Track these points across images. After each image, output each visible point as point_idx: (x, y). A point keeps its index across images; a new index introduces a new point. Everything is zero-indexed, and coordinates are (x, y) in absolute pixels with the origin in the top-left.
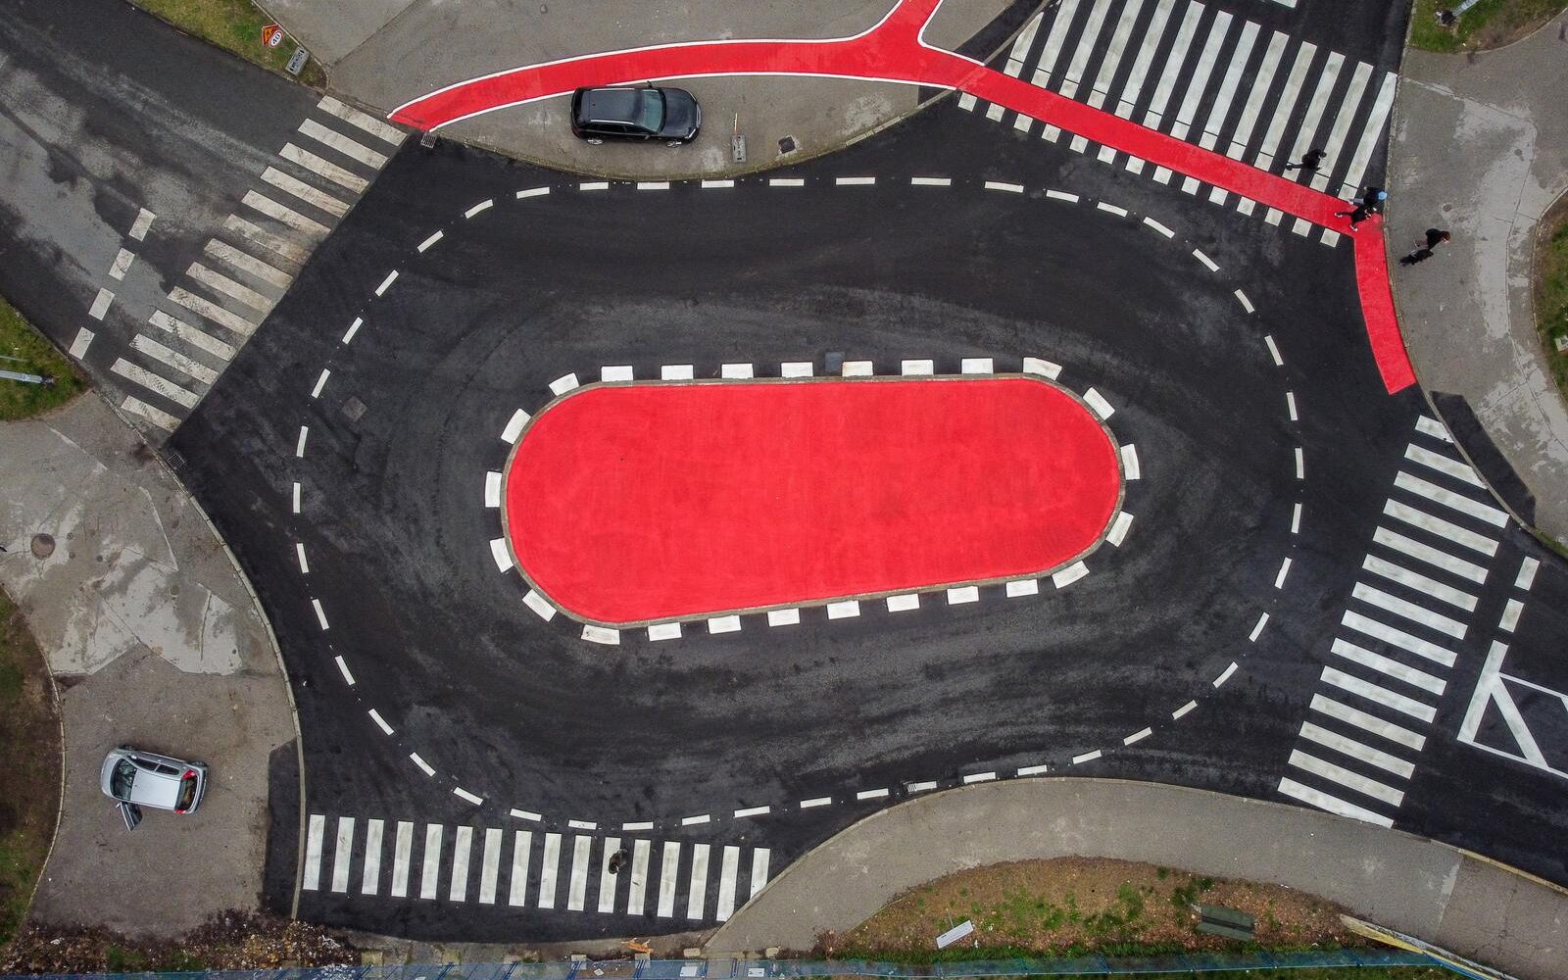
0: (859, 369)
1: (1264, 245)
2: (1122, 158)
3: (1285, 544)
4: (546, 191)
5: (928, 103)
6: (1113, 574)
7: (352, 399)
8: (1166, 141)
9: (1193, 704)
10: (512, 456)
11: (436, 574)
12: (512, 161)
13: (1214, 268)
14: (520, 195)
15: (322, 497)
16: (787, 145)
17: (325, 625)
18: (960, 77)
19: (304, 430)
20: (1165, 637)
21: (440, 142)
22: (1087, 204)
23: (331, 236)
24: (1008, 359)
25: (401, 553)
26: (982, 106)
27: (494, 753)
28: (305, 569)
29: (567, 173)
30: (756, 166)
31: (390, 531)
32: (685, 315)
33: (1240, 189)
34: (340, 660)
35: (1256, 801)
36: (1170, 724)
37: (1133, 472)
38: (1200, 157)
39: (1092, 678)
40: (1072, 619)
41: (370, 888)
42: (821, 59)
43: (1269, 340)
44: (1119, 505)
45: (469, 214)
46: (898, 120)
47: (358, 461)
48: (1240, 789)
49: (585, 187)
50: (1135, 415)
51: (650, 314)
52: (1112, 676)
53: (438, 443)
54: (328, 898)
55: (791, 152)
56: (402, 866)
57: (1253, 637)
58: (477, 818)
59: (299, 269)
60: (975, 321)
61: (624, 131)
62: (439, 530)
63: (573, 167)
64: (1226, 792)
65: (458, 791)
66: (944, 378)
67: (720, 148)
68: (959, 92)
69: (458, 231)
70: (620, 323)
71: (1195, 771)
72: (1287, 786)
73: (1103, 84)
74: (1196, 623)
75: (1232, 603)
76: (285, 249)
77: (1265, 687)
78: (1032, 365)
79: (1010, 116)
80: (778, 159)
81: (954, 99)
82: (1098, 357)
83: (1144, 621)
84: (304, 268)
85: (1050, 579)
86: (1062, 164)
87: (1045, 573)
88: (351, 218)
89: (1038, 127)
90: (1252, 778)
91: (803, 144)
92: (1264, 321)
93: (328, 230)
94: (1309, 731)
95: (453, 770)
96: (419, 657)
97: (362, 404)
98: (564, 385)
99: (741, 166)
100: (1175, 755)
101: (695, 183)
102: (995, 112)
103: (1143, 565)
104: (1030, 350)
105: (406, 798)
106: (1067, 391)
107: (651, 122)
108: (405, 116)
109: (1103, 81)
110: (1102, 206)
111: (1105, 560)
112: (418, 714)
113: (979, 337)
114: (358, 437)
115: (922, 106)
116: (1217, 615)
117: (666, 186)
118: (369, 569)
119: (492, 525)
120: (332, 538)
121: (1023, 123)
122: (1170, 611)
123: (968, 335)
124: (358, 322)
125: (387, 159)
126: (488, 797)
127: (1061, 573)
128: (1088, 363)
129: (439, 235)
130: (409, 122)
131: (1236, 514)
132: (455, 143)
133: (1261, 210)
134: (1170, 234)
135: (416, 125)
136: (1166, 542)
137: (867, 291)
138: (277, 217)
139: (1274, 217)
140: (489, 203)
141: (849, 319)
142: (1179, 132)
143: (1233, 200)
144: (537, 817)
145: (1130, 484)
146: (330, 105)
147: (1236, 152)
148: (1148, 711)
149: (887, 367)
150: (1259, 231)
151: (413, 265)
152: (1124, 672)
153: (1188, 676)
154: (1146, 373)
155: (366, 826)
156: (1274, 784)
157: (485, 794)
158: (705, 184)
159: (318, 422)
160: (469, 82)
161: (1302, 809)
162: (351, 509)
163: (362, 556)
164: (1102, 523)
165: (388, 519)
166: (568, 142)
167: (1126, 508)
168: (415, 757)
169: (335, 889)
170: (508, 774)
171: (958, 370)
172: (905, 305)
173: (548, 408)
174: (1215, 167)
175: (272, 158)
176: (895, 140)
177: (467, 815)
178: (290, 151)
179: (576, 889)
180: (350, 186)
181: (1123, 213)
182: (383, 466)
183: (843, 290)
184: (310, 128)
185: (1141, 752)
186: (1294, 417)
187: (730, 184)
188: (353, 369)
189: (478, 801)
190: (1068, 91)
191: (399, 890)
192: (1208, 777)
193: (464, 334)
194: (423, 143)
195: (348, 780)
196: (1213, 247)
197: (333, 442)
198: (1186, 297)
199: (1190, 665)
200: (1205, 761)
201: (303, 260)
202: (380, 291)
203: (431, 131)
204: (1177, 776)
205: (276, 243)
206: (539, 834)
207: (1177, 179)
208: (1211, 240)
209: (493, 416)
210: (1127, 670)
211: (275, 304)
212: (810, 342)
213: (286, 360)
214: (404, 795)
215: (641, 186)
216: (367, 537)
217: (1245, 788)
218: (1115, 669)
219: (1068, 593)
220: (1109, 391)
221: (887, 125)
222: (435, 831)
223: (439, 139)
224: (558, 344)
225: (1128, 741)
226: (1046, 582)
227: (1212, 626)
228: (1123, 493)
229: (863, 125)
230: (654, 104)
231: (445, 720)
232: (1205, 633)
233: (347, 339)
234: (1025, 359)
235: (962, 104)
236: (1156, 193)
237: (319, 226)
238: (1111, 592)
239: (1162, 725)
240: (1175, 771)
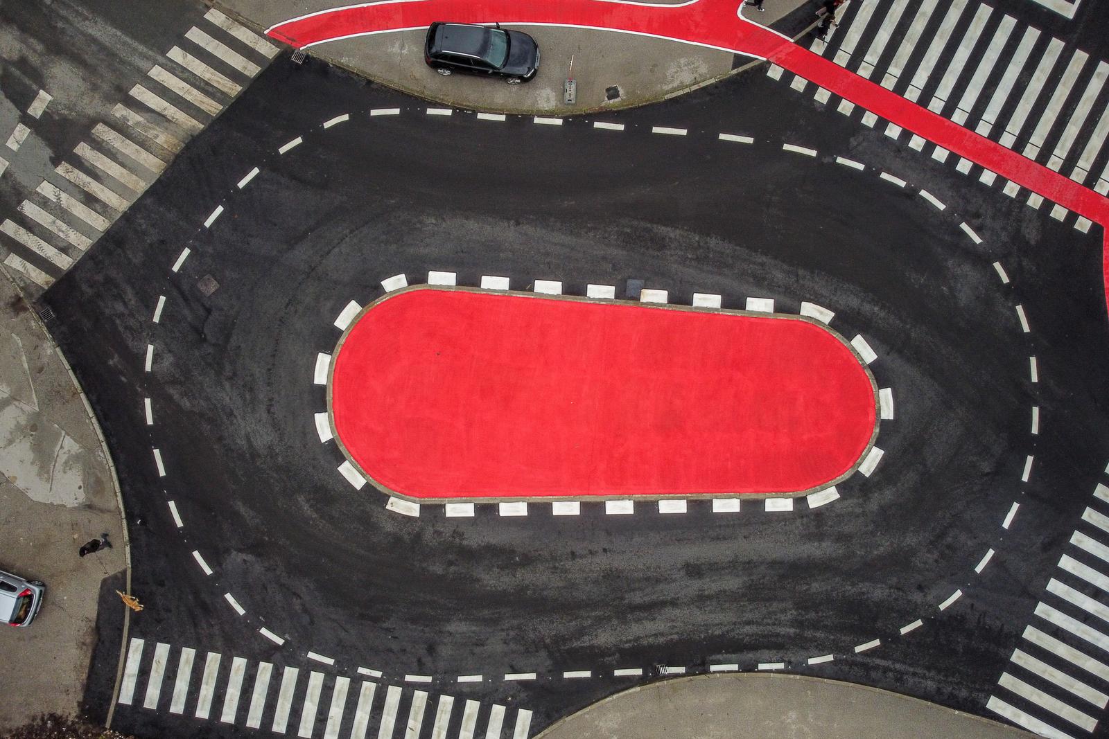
0: (655, 297)
1: (1024, 225)
2: (906, 136)
3: (1015, 490)
4: (396, 111)
5: (740, 69)
6: (861, 500)
7: (206, 277)
8: (946, 124)
9: (919, 623)
10: (342, 341)
11: (264, 438)
12: (369, 82)
13: (978, 240)
14: (374, 113)
15: (172, 359)
16: (612, 93)
17: (162, 473)
18: (771, 50)
19: (162, 299)
20: (900, 561)
21: (308, 59)
22: (871, 174)
23: (203, 132)
24: (788, 301)
25: (236, 417)
26: (788, 77)
27: (299, 601)
28: (150, 421)
29: (417, 98)
30: (584, 109)
31: (227, 396)
32: (507, 233)
33: (1008, 173)
34: (172, 504)
35: (966, 715)
36: (897, 638)
37: (887, 413)
38: (975, 142)
39: (832, 591)
40: (820, 537)
41: (177, 707)
42: (650, 21)
43: (1020, 309)
44: (873, 440)
45: (327, 125)
46: (713, 81)
47: (206, 331)
48: (952, 702)
49: (430, 111)
50: (896, 363)
51: (475, 229)
52: (850, 590)
53: (278, 322)
54: (139, 712)
55: (616, 100)
56: (207, 691)
57: (979, 569)
58: (278, 656)
59: (172, 158)
60: (763, 264)
61: (470, 64)
62: (271, 400)
63: (423, 93)
64: (941, 704)
65: (264, 631)
66: (729, 312)
67: (553, 89)
68: (769, 63)
69: (316, 138)
70: (449, 234)
71: (915, 682)
72: (995, 704)
73: (895, 70)
74: (929, 551)
75: (963, 537)
76: (162, 138)
77: (984, 614)
78: (809, 309)
79: (811, 88)
80: (603, 104)
81: (763, 68)
82: (867, 308)
83: (884, 545)
84: (177, 157)
85: (804, 499)
86: (854, 136)
87: (800, 494)
88: (223, 117)
89: (835, 100)
90: (964, 693)
91: (627, 93)
92: (1016, 292)
93: (202, 126)
94: (1019, 657)
95: (262, 612)
96: (241, 508)
97: (215, 282)
98: (395, 284)
99: (570, 107)
100: (898, 666)
101: (528, 118)
102: (799, 84)
103: (888, 495)
104: (808, 296)
105: (217, 632)
106: (837, 335)
107: (496, 58)
108: (280, 34)
109: (896, 66)
110: (884, 176)
111: (855, 487)
112: (236, 559)
113: (764, 279)
114: (209, 311)
115: (735, 72)
116: (949, 547)
117: (502, 118)
118: (206, 427)
119: (318, 398)
120: (176, 397)
121: (822, 96)
122: (908, 539)
123: (754, 276)
124: (220, 209)
125: (260, 69)
126: (289, 639)
127: (815, 495)
128: (858, 313)
129: (299, 141)
130: (283, 39)
131: (975, 459)
132: (321, 60)
133: (1024, 194)
134: (942, 207)
135: (289, 42)
136: (910, 478)
137: (669, 229)
138: (158, 110)
139: (1035, 201)
140: (345, 117)
141: (651, 252)
142: (959, 118)
143: (1000, 182)
144: (330, 661)
145: (884, 423)
146: (215, 17)
147: (1007, 140)
148: (879, 624)
149: (680, 298)
150: (1021, 212)
151: (273, 164)
152: (861, 588)
153: (917, 597)
154: (908, 326)
155: (180, 652)
156: (983, 701)
157: (287, 636)
158: (537, 120)
159: (175, 293)
160: (340, 9)
161: (1006, 726)
162: (195, 373)
163: (202, 415)
164: (856, 455)
165: (227, 385)
166: (421, 70)
167: (878, 444)
168: (229, 597)
169: (146, 705)
170: (308, 620)
171: (742, 306)
172: (701, 244)
173: (378, 302)
174: (988, 152)
175: (160, 59)
176: (708, 99)
177: (269, 652)
178: (176, 54)
179: (358, 729)
180: (225, 90)
181: (902, 184)
182: (228, 338)
183: (649, 225)
184: (195, 35)
185: (869, 660)
186: (1035, 379)
187: (559, 122)
188: (210, 250)
189: (280, 641)
190: (865, 72)
191: (203, 712)
192: (925, 688)
193: (312, 230)
194: (293, 58)
195: (168, 610)
196: (977, 222)
197: (186, 312)
198: (950, 263)
199: (920, 588)
200: (924, 674)
201: (177, 150)
202: (241, 184)
203: (301, 49)
204: (898, 685)
205: (155, 132)
206: (331, 675)
207: (953, 159)
208: (977, 215)
209: (329, 304)
210: (864, 587)
211: (149, 185)
212: (614, 268)
213: (153, 236)
214: (216, 630)
215: (480, 116)
216: (207, 399)
217: (958, 702)
218: (853, 585)
219: (819, 513)
220: (875, 338)
221: (702, 85)
222: (239, 664)
223: (307, 57)
224: (394, 247)
225: (858, 649)
226: (800, 502)
227: (942, 556)
228: (877, 430)
229: (682, 82)
230: (499, 44)
231: (258, 568)
232: (936, 561)
233: (208, 223)
234: (803, 303)
235: (770, 74)
236: (933, 169)
237: (194, 122)
238: (858, 516)
239: (891, 638)
240: (897, 680)
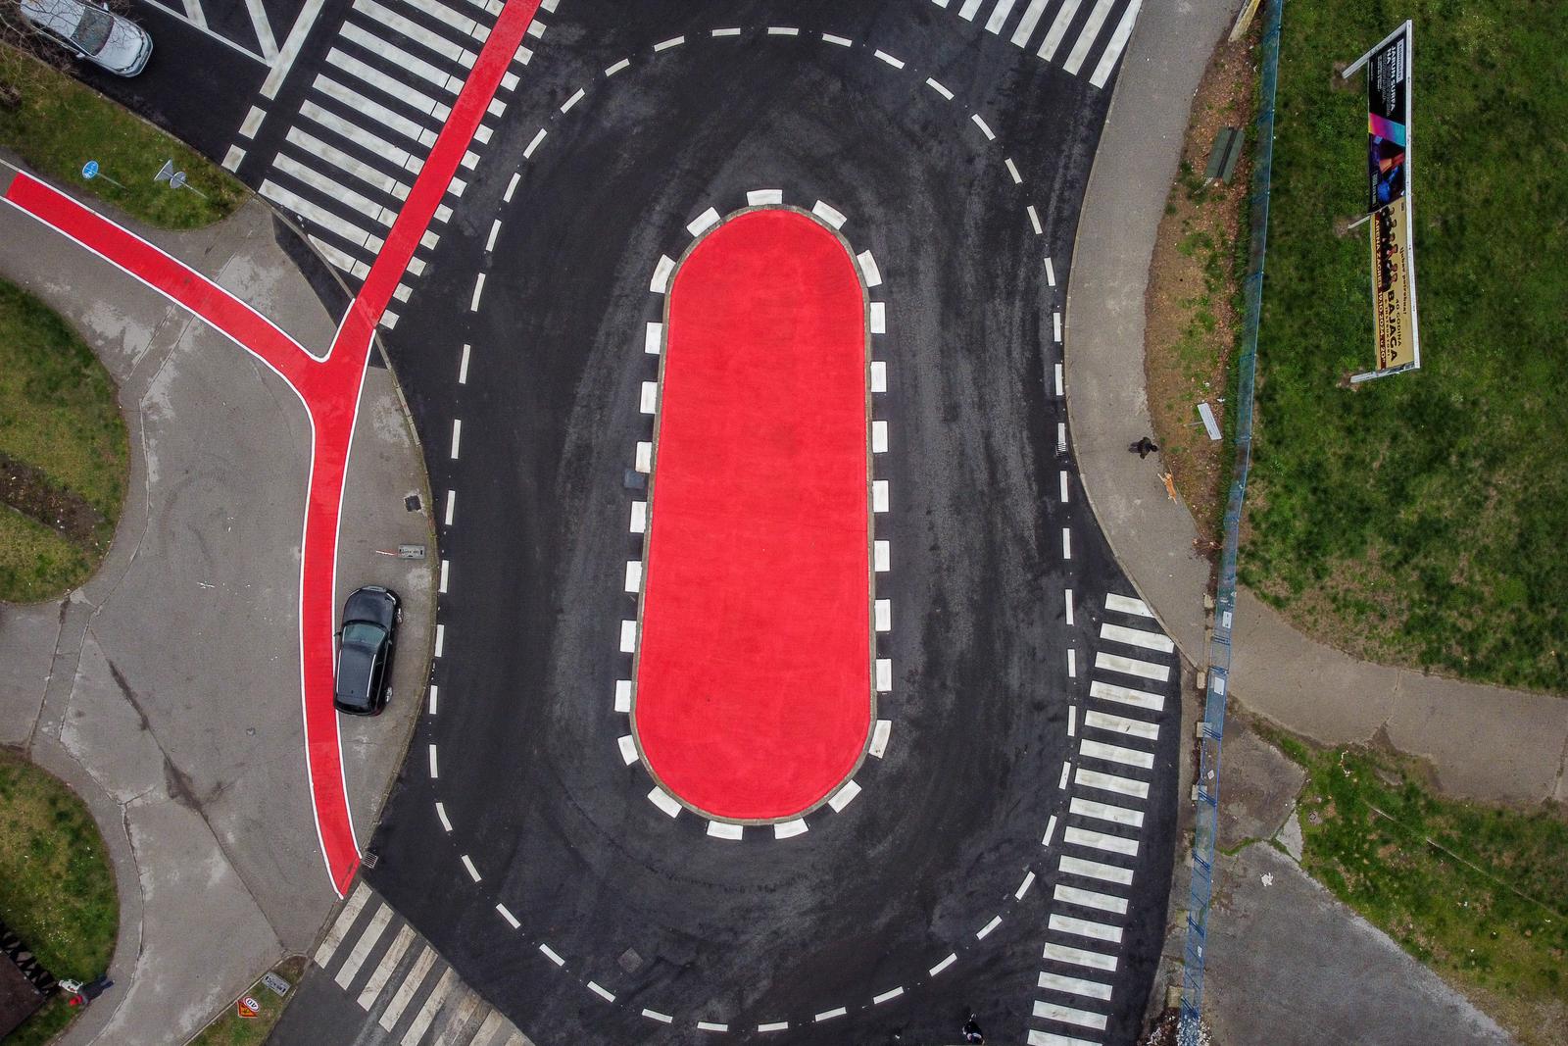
0: (644, 456)
1: (564, 42)
2: (462, 173)
3: (861, 54)
4: (433, 749)
5: (386, 359)
6: (873, 227)
7: (620, 962)
8: (449, 127)
9: (1009, 162)
10: (693, 808)
11: (803, 897)
12: (400, 779)
13: (581, 93)
14: (434, 774)
15: (714, 1001)
16: (413, 504)
17: (842, 1011)
18: (364, 325)
19: (646, 1013)
20: (940, 183)
21: (373, 849)
22: (506, 212)
23: (456, 967)
24: (649, 308)
25: (779, 928)
26: (395, 306)
27: (986, 855)
28: (784, 1026)
29: (417, 725)
30: (430, 536)
31: (756, 937)
32: (572, 623)
33: (506, 59)
34: (878, 1000)
35: (1110, 111)
36: (1025, 186)
37: (774, 196)
38: (469, 96)
39: (973, 259)
40: (913, 272)
41: (1105, 992)
42: (331, 461)
43: (658, 47)
44: (805, 213)
45: (448, 827)
46: (399, 391)
47: (682, 962)
48: (1097, 126)
49: (433, 710)
50: (719, 187)
51: (567, 658)
52: (972, 239)
53: (673, 880)
54: (1111, 1035)
55: (421, 500)
56: (1087, 959)
57: (949, 95)
58: (1047, 879)
59: (485, 1003)
60: (608, 335)
61: (382, 666)
62: (760, 888)
63: (412, 718)
64: (1099, 139)
65: (1020, 895)
66: (662, 374)
67: (409, 571)
68: (379, 327)
69: (463, 840)
70: (573, 688)
71: (1075, 168)
72: (1099, 79)
73: (388, 184)
74: (929, 150)
75: (914, 112)
76: (463, 1015)
77: (998, 89)
78: (659, 284)
79: (408, 279)
80: (425, 514)
81: (384, 333)
82: (657, 218)
83: (921, 201)
84: (484, 997)
85: (872, 291)
86: (462, 232)
87: (866, 294)
88: (438, 946)
89: (422, 253)
90: (1087, 113)
91: (413, 488)
92: (639, 51)
93: (449, 970)
94: (1047, 52)
95: (998, 898)
96: (883, 920)
97: (626, 953)
98: (629, 750)
99: (429, 552)
100: (1057, 186)
101: (441, 600)
102: (403, 293)
103: (866, 196)
104: (644, 284)
105: (1021, 948)
106: (688, 253)
107: (375, 637)
108: (343, 881)
109: (383, 183)
110: (508, 197)
111: (858, 233)
112: (939, 926)
113: (624, 333)
114: (659, 960)
115: (389, 366)
116: (924, 128)
117: (441, 628)
118: (791, 962)
119: (759, 836)
120: (757, 996)
121: (417, 266)
122: (915, 175)
123: (619, 346)
124: (544, 948)
125: (384, 904)
126: (1028, 867)
127: (867, 278)
128: (663, 228)
129: (466, 859)
130: (349, 880)
131: (827, 99)
132: (374, 835)
133: (529, 42)
134: (543, 133)
135: (353, 871)
136: (847, 171)
137: (567, 440)
138: (431, 1019)
139: (537, 29)
140: (440, 806)
141: (593, 461)
142: (442, 113)
143: (515, 68)
144: (1053, 820)
145: (786, 200)
146: (324, 956)
147: (468, 60)
148: (1010, 207)
149: (645, 428)
150: (549, 45)
151: (493, 887)
152: (971, 227)
153: (980, 164)
154: (678, 172)
155: (1044, 990)
156: (1094, 92)
157: (1025, 869)
158: (444, 589)
159: (639, 998)
160: (316, 814)
161: (1122, 67)
162: (729, 975)
163: (777, 967)
164: (821, 232)
165: (743, 938)
166: (386, 721)
167: (810, 207)
168: (981, 935)
169: (1103, 1027)
170: (1007, 845)
171: (655, 359)
172: (585, 403)
173: (650, 768)
174: (482, 82)
175: (372, 1018)
176: (419, 396)
177: (1042, 889)
178: (366, 1001)
179: (1127, 789)
180: (407, 943)
181: (517, 177)
182: (692, 938)
183: (563, 463)
184: (345, 978)
185: (1050, 219)
186: (736, 31)
187: (445, 564)
188: (590, 959)
189: (1031, 876)
190: (389, 219)
191: (1110, 963)
192: (1082, 155)
193: (567, 844)
194: (372, 866)
195: (996, 1004)
196: (560, 94)
197: (661, 985)
198: (607, 124)
199: (970, 160)
200: (1066, 156)
201: (476, 998)
202: (516, 924)
203: (361, 857)
204: (1077, 186)
205: (456, 1023)
206: (1068, 820)
207: (489, 120)
208: (553, 93)
209: (652, 824)
210: (969, 222)
211: (517, 1030)
212: (612, 502)
213: (574, 1023)
214: (1018, 949)
215: (439, 653)
216: (759, 960)
217: (1096, 119)
218: (966, 236)
219: (887, 273)
220: (689, 209)
221: (404, 402)
222: (1056, 922)
223: (370, 850)
224: (587, 751)
225: (1038, 230)
226: (874, 294)
227: (935, 136)
228: (794, 209)
229: (401, 426)
230: (357, 632)
231: (950, 902)
232: (941, 143)
233: (560, 962)
234: (651, 290)
235: (391, 326)
236: (501, 142)
237: (445, 978)
238: (890, 230)
239: (1026, 194)
240: (1072, 187)
